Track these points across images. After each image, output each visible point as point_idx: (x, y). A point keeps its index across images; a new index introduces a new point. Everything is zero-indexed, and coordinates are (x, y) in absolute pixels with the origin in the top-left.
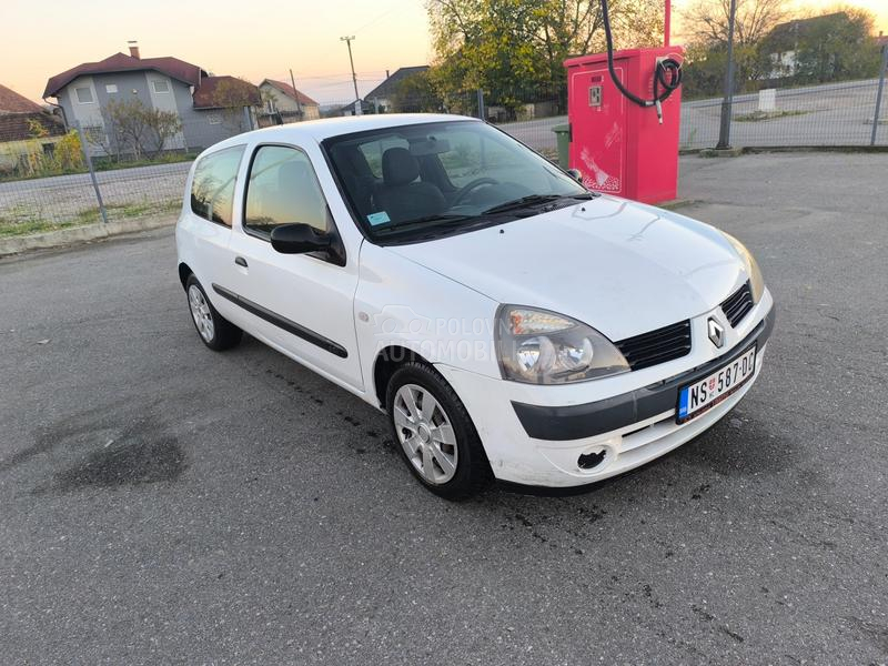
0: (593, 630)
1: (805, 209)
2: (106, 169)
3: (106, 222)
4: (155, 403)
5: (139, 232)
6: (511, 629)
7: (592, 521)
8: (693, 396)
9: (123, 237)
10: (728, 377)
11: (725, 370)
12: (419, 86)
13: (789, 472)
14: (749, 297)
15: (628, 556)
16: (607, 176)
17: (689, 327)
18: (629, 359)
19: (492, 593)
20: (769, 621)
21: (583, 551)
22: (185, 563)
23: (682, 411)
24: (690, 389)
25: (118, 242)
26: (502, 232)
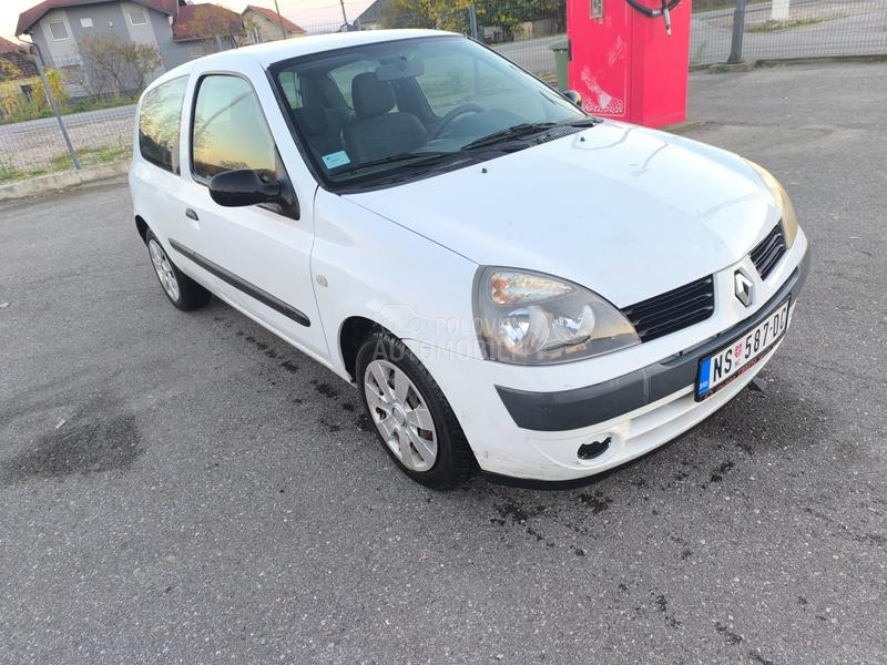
0: (597, 657)
1: (828, 127)
2: (83, 110)
3: (78, 168)
4: (116, 374)
5: (114, 177)
6: (500, 656)
7: (595, 512)
8: (716, 367)
9: (97, 184)
10: (757, 340)
11: (753, 332)
12: (410, 7)
13: (825, 445)
14: (781, 240)
15: (638, 558)
16: (610, 98)
17: (712, 284)
18: (638, 329)
19: (478, 610)
20: (809, 643)
21: (585, 551)
22: (130, 572)
23: (702, 386)
24: (713, 359)
25: (91, 190)
26: (484, 171)
